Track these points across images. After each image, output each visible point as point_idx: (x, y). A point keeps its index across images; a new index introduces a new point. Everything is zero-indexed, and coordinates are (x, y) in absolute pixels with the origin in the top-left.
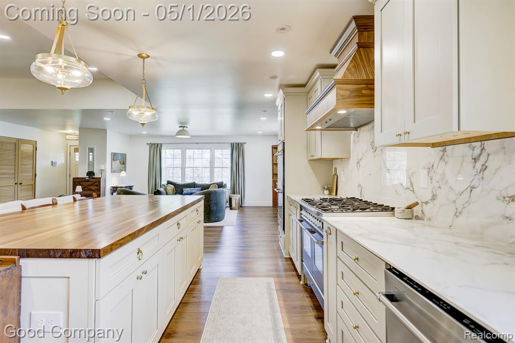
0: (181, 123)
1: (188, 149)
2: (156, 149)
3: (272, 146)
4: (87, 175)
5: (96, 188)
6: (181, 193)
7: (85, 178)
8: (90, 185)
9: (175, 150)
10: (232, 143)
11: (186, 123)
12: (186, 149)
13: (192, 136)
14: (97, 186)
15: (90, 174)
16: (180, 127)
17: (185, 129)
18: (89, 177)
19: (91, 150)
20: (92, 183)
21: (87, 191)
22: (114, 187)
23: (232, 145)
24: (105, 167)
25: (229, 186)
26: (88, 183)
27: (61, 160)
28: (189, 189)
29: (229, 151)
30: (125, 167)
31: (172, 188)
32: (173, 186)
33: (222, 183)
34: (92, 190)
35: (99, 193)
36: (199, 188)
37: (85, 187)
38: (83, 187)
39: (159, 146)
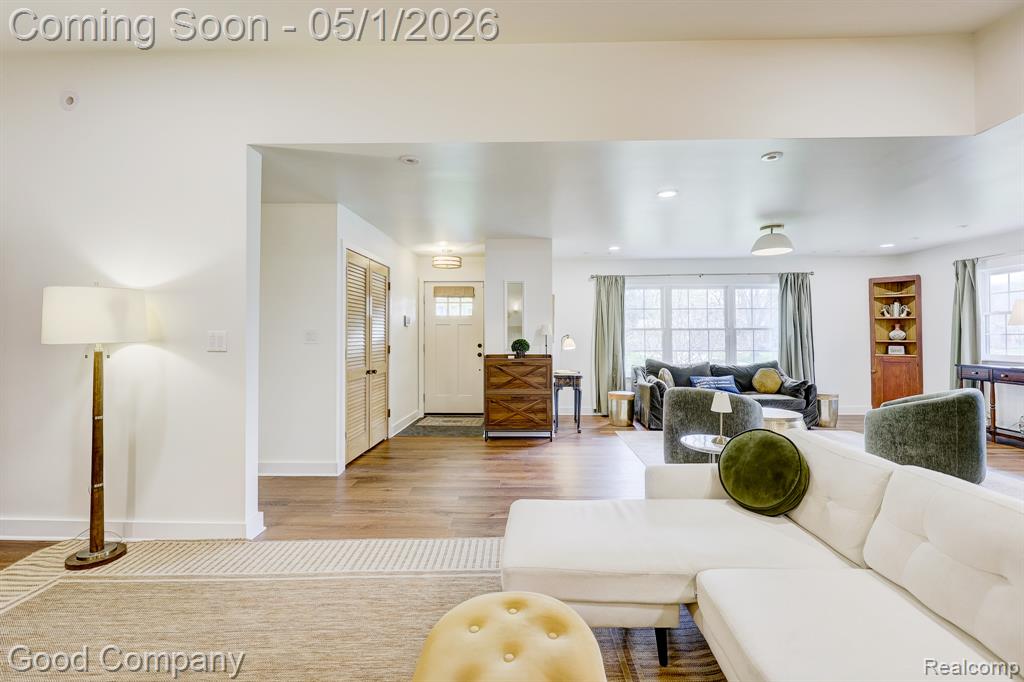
0: (765, 216)
2: (610, 288)
4: (512, 350)
5: (541, 380)
7: (506, 356)
8: (526, 374)
10: (783, 275)
12: (671, 288)
14: (543, 375)
15: (520, 346)
16: (763, 228)
18: (517, 356)
19: (517, 290)
20: (531, 368)
21: (519, 387)
22: (560, 378)
23: (784, 279)
26: (522, 369)
27: (413, 315)
31: (670, 375)
34: (531, 386)
35: (549, 392)
36: (730, 378)
37: (515, 379)
38: (510, 378)
39: (620, 281)
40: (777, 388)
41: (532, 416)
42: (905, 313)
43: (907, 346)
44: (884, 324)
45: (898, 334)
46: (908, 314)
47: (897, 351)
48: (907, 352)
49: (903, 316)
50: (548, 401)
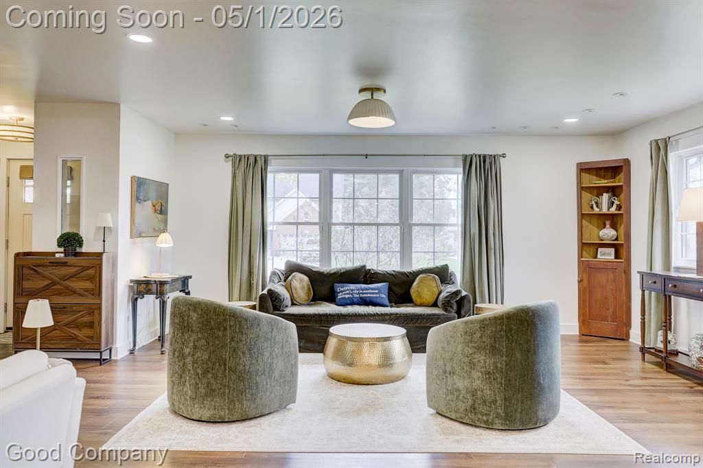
0: (365, 78)
2: (251, 171)
3: (579, 165)
4: (59, 246)
5: (88, 285)
6: (331, 298)
7: (53, 254)
8: (70, 277)
9: (301, 175)
10: (465, 157)
12: (332, 172)
14: (90, 279)
15: (70, 241)
16: (362, 90)
17: (376, 95)
18: (65, 252)
20: (75, 269)
21: (60, 294)
22: (138, 282)
23: (468, 162)
24: (115, 218)
25: (458, 274)
26: (64, 271)
28: (352, 286)
30: (166, 222)
31: (305, 285)
32: (306, 278)
33: (445, 267)
34: (73, 292)
35: (98, 302)
36: (383, 286)
37: (54, 283)
38: (47, 282)
39: (260, 162)
40: (431, 300)
41: (75, 332)
42: (615, 206)
43: (617, 248)
44: (595, 220)
45: (608, 233)
46: (619, 208)
47: (607, 255)
48: (617, 256)
49: (613, 210)
50: (96, 313)
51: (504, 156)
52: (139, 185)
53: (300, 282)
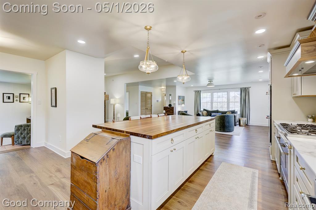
0: (209, 80)
1: (214, 92)
2: (198, 93)
5: (172, 111)
6: (210, 115)
8: (170, 110)
9: (207, 93)
10: (241, 88)
11: (211, 80)
12: (213, 92)
13: (215, 86)
15: (170, 105)
17: (211, 82)
19: (170, 95)
21: (169, 112)
22: (179, 111)
23: (241, 89)
24: (176, 102)
25: (239, 113)
27: (160, 100)
28: (214, 113)
29: (239, 93)
30: (184, 102)
32: (206, 112)
33: (234, 111)
35: (173, 114)
36: (220, 113)
38: (167, 111)
39: (200, 92)
51: (250, 87)
52: (179, 97)
53: (205, 112)
